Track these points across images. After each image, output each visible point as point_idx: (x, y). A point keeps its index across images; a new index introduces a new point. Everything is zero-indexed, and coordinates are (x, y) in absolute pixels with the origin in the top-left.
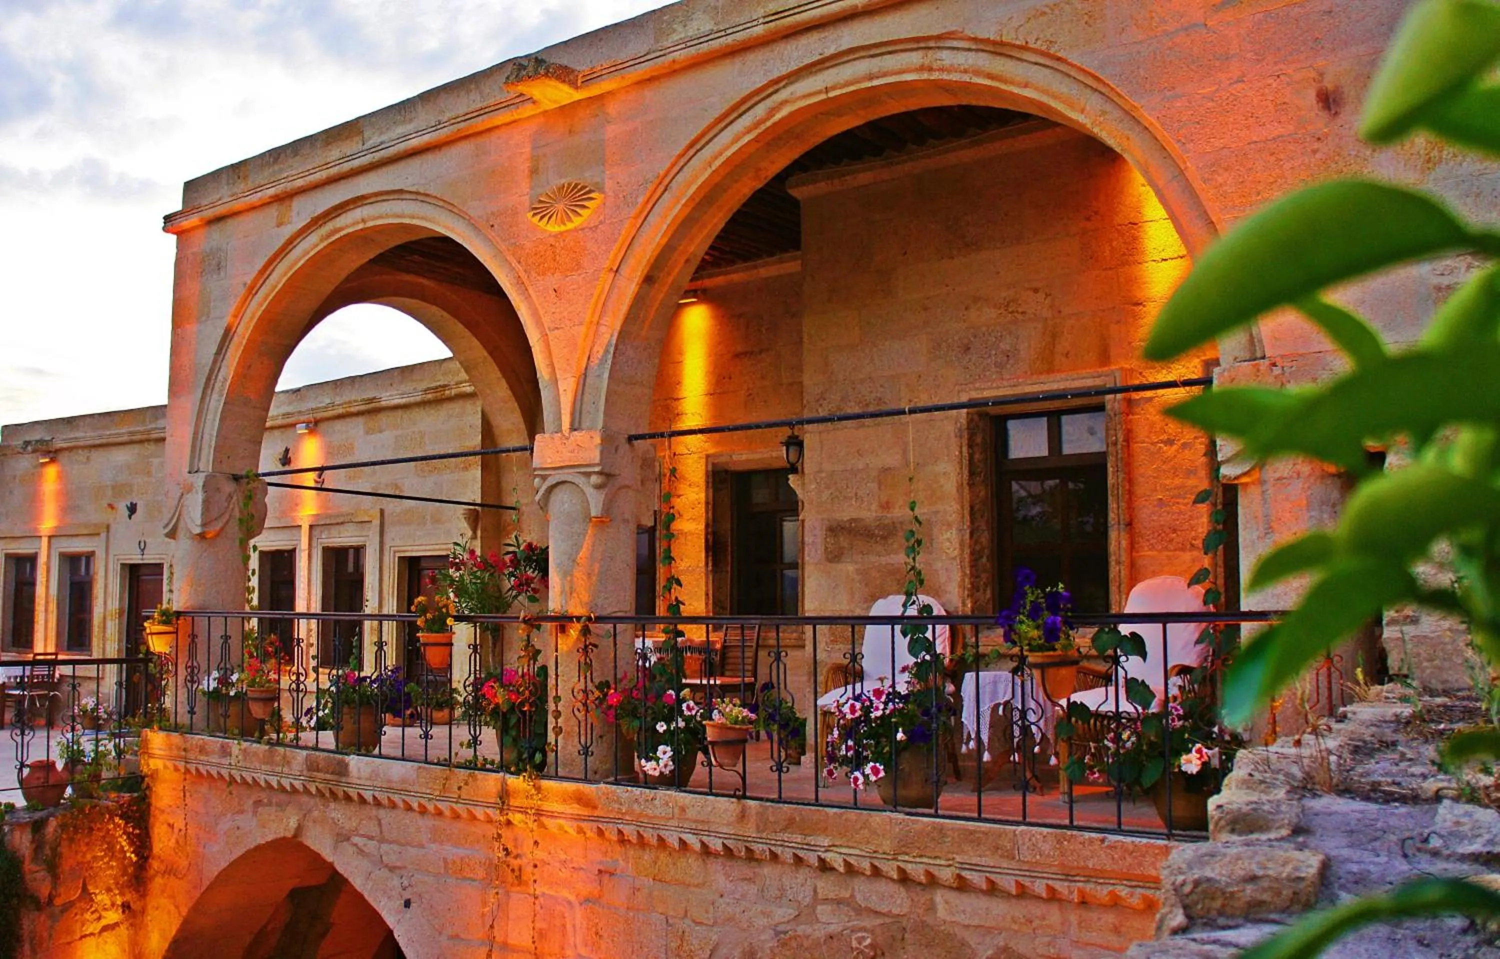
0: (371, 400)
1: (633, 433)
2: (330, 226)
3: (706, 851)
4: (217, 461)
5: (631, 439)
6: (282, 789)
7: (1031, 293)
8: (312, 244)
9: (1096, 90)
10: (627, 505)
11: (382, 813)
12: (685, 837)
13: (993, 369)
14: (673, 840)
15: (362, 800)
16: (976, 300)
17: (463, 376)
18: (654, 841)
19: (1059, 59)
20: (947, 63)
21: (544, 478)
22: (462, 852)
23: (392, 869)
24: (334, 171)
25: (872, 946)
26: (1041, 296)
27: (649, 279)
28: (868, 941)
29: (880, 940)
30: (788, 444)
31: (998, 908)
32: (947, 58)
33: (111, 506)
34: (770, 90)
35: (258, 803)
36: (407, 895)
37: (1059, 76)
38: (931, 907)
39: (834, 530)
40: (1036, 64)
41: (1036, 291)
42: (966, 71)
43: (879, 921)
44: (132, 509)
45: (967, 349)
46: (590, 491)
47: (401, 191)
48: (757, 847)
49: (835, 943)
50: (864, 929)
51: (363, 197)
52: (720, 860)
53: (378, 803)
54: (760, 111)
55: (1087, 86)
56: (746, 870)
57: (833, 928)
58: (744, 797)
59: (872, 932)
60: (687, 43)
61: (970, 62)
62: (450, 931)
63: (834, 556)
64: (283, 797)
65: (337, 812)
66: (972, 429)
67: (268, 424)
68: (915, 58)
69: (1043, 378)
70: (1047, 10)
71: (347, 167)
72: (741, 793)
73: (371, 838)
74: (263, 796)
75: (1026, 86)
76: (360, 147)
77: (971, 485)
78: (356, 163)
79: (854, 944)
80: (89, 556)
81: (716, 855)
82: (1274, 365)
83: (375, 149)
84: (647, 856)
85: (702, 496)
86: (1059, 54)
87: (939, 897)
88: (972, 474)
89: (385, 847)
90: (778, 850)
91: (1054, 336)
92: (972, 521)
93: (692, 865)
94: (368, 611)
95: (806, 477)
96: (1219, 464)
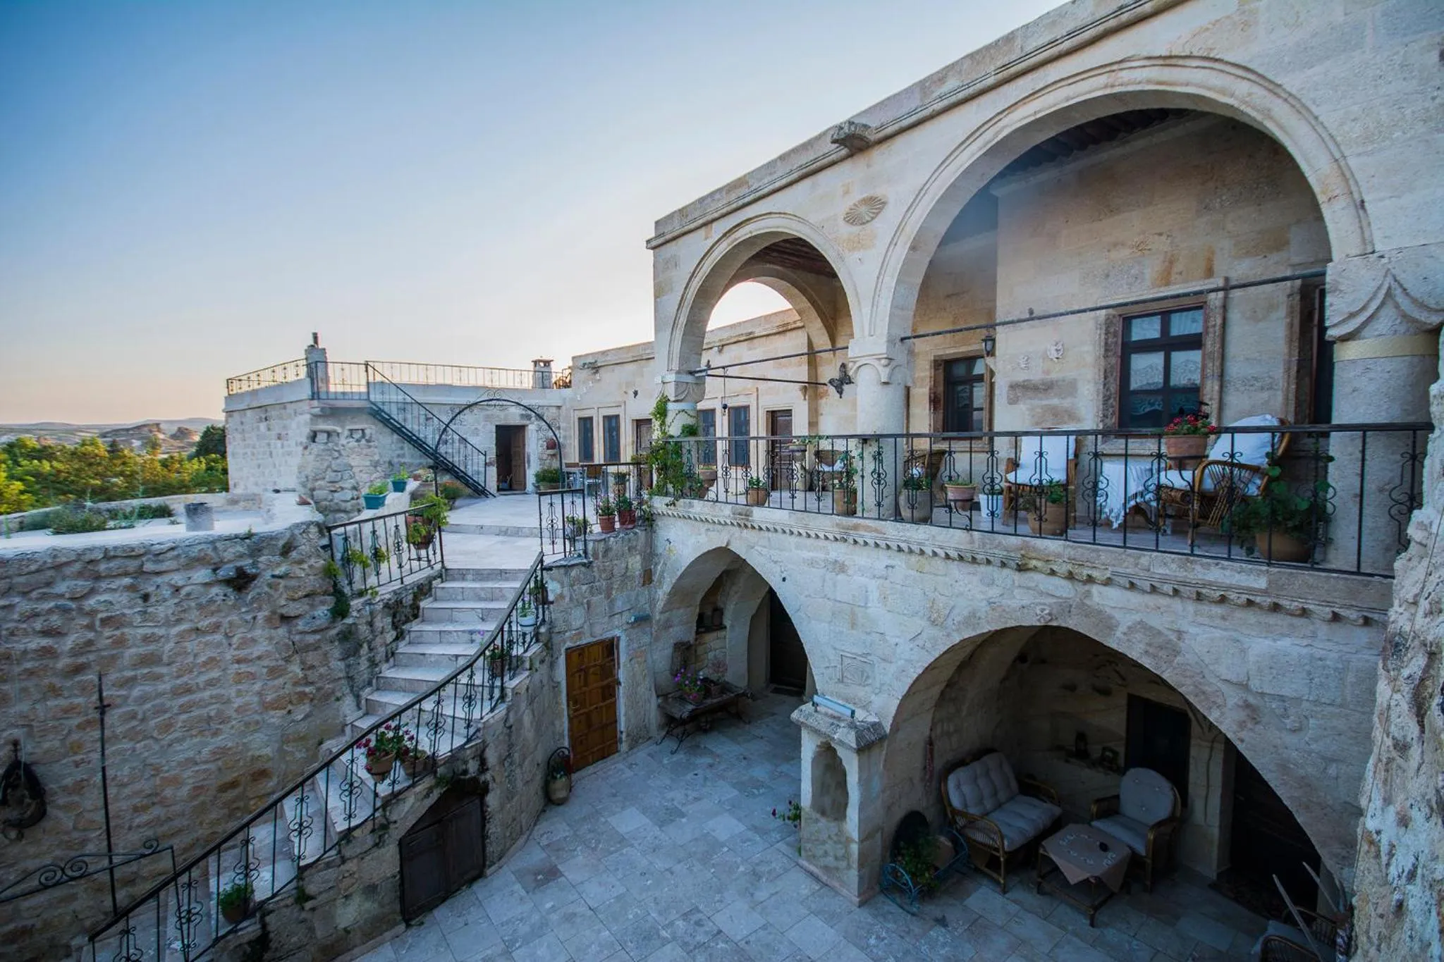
0: (751, 333)
1: (903, 336)
2: (734, 236)
3: (948, 557)
4: (681, 364)
5: (903, 339)
6: (720, 523)
7: (1156, 237)
8: (724, 248)
9: (1244, 78)
10: (898, 377)
11: (770, 534)
12: (935, 550)
13: (1125, 287)
14: (928, 551)
15: (761, 529)
16: (1115, 245)
17: (798, 317)
18: (918, 551)
19: (1216, 60)
20: (1126, 80)
21: (855, 362)
22: (811, 554)
23: (776, 562)
24: (734, 206)
25: (1050, 614)
26: (1164, 238)
27: (913, 248)
28: (1047, 612)
29: (1054, 612)
30: (985, 341)
31: (1134, 598)
32: (1125, 75)
33: (626, 393)
34: (996, 120)
35: (708, 530)
36: (783, 576)
37: (1214, 73)
38: (1088, 594)
39: (1013, 387)
40: (1197, 67)
41: (1160, 234)
42: (1140, 83)
43: (1055, 600)
44: (636, 393)
45: (1107, 276)
46: (880, 369)
47: (770, 213)
48: (979, 557)
49: (1025, 611)
50: (1045, 604)
51: (750, 219)
52: (956, 562)
53: (768, 529)
54: (989, 135)
55: (1238, 76)
56: (971, 568)
57: (1024, 603)
58: (971, 530)
59: (1050, 606)
60: (941, 98)
61: (1144, 75)
62: (807, 593)
63: (1013, 401)
64: (720, 527)
65: (747, 533)
66: (1109, 322)
67: (705, 347)
68: (1103, 80)
69: (1162, 289)
70: (1210, 26)
71: (740, 203)
72: (969, 529)
73: (765, 547)
74: (711, 526)
75: (1187, 85)
76: (747, 191)
77: (1106, 357)
78: (746, 200)
79: (1038, 612)
80: (617, 417)
81: (954, 560)
82: (1382, 257)
83: (756, 190)
84: (914, 559)
85: (928, 373)
86: (1217, 57)
87: (1095, 589)
88: (1106, 350)
89: (772, 552)
90: (991, 559)
91: (1171, 263)
92: (1105, 378)
93: (939, 564)
94: (752, 435)
95: (998, 359)
96: (1326, 329)
